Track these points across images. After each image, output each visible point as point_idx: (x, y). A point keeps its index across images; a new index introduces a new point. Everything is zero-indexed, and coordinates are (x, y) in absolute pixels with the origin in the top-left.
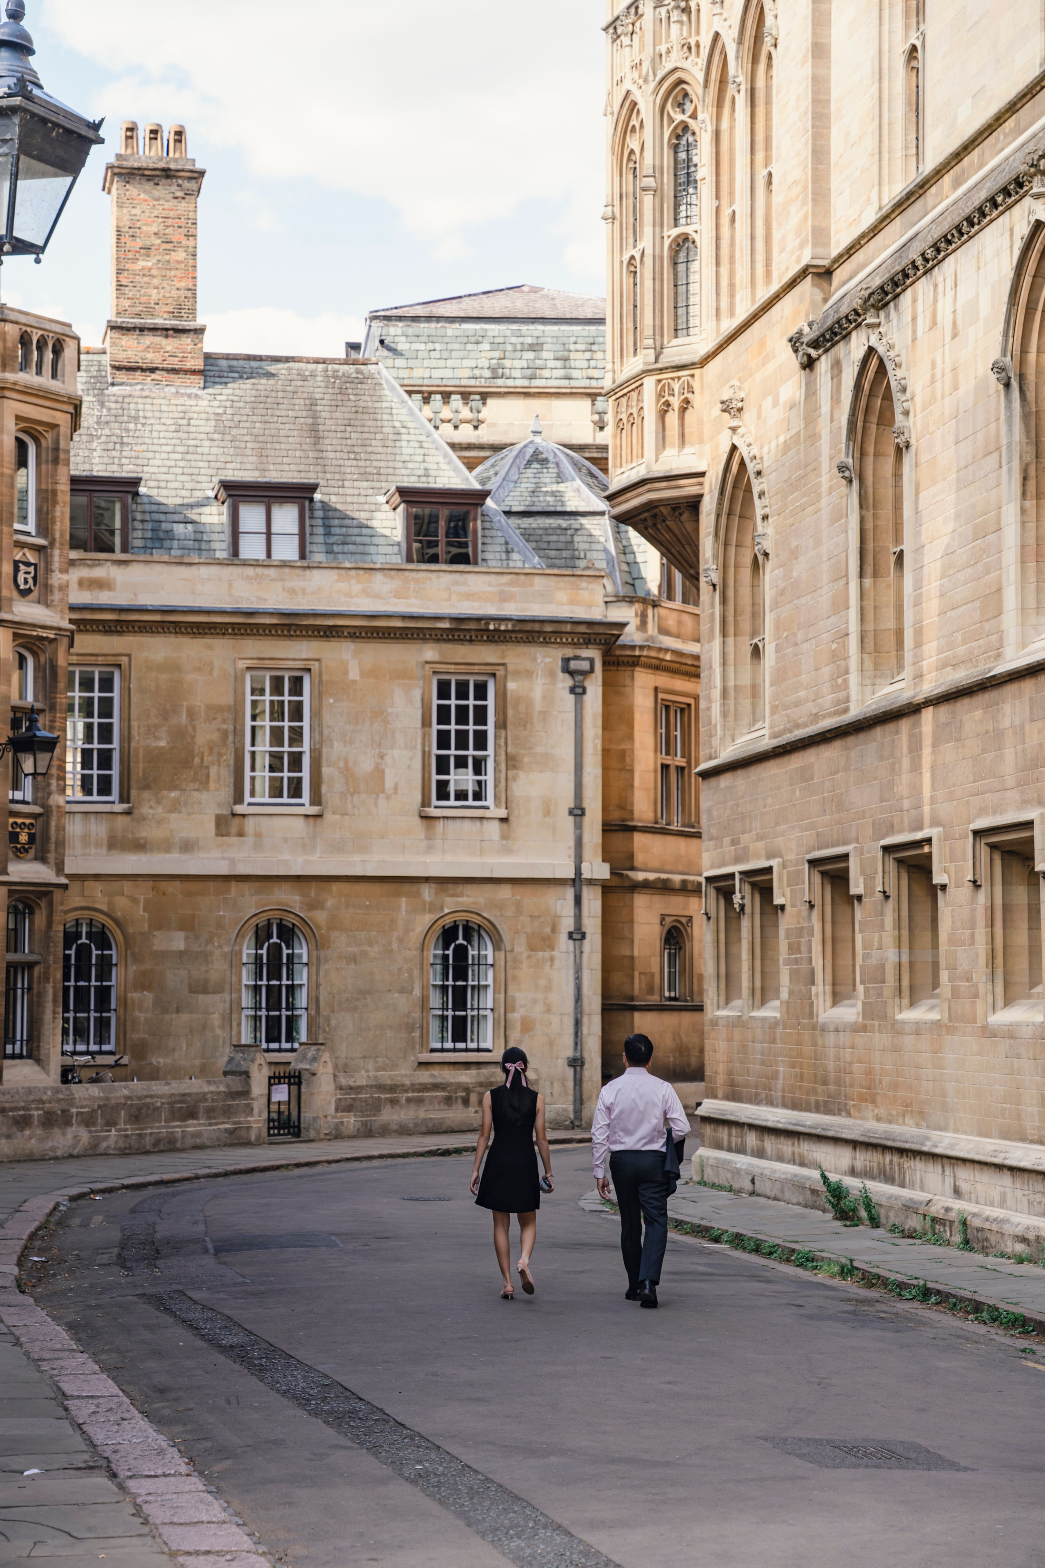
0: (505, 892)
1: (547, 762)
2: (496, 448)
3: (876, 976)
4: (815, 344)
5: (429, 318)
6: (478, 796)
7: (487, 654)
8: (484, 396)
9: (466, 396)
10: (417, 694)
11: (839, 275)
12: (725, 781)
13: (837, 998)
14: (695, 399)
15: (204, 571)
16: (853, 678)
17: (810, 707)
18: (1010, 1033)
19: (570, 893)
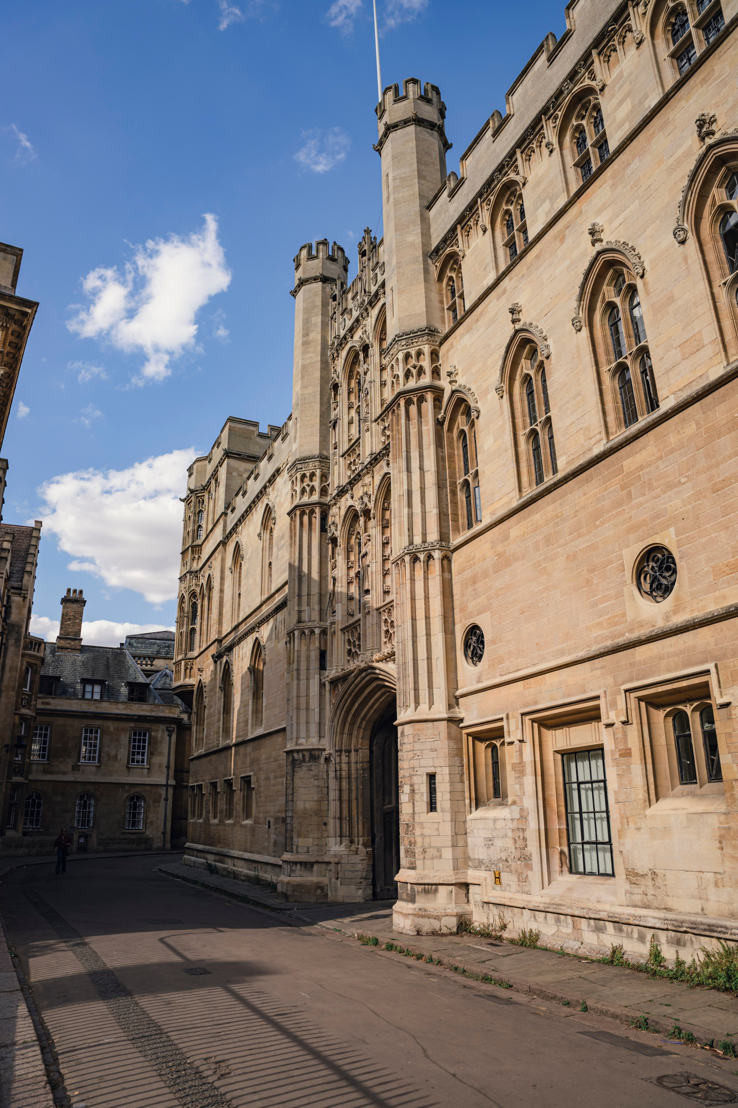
0: (148, 788)
1: (161, 754)
2: (157, 672)
3: (221, 812)
4: (217, 657)
5: (142, 638)
6: (143, 762)
7: (147, 726)
8: (154, 659)
9: (149, 658)
10: (128, 735)
11: (224, 642)
12: (195, 762)
13: (215, 817)
14: (194, 667)
15: (75, 701)
16: (221, 738)
17: (212, 745)
18: (245, 826)
19: (165, 788)
